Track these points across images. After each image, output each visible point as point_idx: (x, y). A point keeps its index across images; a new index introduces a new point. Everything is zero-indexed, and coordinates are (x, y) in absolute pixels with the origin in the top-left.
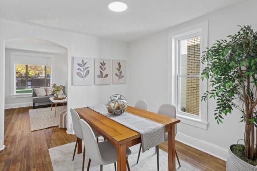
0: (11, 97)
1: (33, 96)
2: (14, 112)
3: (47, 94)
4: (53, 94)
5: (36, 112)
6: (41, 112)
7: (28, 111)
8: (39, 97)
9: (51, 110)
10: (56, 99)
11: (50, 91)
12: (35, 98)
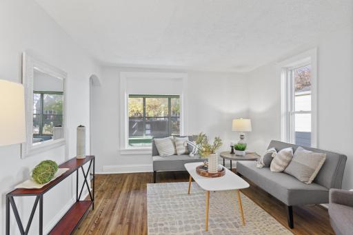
1: (153, 155)
2: (123, 185)
3: (176, 151)
4: (187, 154)
5: (158, 195)
6: (169, 198)
7: (145, 188)
8: (163, 156)
9: (189, 193)
10: (204, 175)
11: (182, 147)
12: (156, 158)
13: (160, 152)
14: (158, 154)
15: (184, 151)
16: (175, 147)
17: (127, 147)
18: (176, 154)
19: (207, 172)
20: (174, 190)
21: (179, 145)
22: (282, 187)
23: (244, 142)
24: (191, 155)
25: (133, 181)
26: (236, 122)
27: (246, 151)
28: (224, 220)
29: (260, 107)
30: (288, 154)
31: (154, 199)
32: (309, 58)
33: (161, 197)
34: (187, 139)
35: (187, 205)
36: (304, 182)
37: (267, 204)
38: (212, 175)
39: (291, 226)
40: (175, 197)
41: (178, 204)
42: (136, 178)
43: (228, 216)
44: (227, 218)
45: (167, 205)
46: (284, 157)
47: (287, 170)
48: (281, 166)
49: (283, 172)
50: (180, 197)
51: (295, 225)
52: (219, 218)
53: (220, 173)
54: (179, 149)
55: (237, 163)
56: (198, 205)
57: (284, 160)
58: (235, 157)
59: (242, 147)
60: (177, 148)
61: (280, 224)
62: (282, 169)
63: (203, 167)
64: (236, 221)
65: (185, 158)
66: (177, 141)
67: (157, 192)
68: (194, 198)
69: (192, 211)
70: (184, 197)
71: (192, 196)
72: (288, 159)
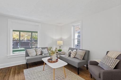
0: (8, 57)
1: (26, 56)
2: (10, 72)
3: (37, 54)
4: (41, 54)
5: (30, 74)
6: (36, 74)
7: (23, 72)
8: (31, 57)
9: (43, 70)
10: (51, 62)
11: (39, 52)
12: (27, 58)
13: (29, 55)
14: (28, 56)
15: (40, 53)
16: (36, 52)
17: (12, 54)
18: (37, 55)
19: (52, 61)
20: (37, 70)
21: (38, 51)
22: (76, 62)
23: (61, 48)
24: (43, 55)
25: (15, 70)
26: (58, 42)
27: (62, 51)
28: (59, 78)
29: (65, 37)
30: (75, 52)
31: (28, 76)
32: (80, 23)
33: (32, 74)
34: (41, 48)
35: (44, 75)
36: (81, 60)
37: (70, 68)
38: (54, 62)
39: (78, 74)
40: (38, 73)
41: (40, 76)
42: (17, 68)
43: (60, 76)
44: (59, 77)
45: (35, 77)
46: (75, 53)
47: (75, 57)
48: (74, 55)
49: (74, 57)
50: (40, 73)
51: (79, 73)
52: (57, 77)
53: (57, 61)
54: (38, 53)
55: (60, 56)
56: (48, 74)
57: (75, 54)
58: (58, 54)
59: (60, 50)
60: (37, 52)
61: (75, 74)
62: (74, 56)
63: (50, 59)
64: (63, 77)
65: (41, 56)
66: (37, 50)
67: (29, 72)
68: (46, 72)
69: (46, 77)
70: (42, 72)
71: (45, 71)
72: (76, 53)
